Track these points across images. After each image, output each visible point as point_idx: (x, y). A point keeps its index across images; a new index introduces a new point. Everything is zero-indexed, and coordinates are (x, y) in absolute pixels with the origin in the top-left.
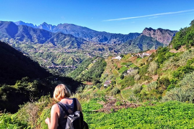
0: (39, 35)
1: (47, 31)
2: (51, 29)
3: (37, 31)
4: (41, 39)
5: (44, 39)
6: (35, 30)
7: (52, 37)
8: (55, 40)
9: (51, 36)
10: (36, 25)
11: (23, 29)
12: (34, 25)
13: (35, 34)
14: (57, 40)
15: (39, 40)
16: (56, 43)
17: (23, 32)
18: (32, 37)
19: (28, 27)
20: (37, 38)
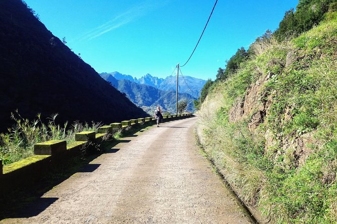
0: (145, 94)
1: (155, 88)
2: (156, 84)
3: (141, 89)
4: (147, 99)
5: (150, 99)
6: (139, 87)
7: (161, 98)
8: (165, 101)
9: (160, 96)
10: (135, 78)
11: (125, 85)
12: (134, 78)
13: (139, 93)
14: (168, 101)
15: (144, 100)
16: (166, 105)
17: (125, 88)
18: (135, 96)
19: (130, 82)
20: (142, 99)
